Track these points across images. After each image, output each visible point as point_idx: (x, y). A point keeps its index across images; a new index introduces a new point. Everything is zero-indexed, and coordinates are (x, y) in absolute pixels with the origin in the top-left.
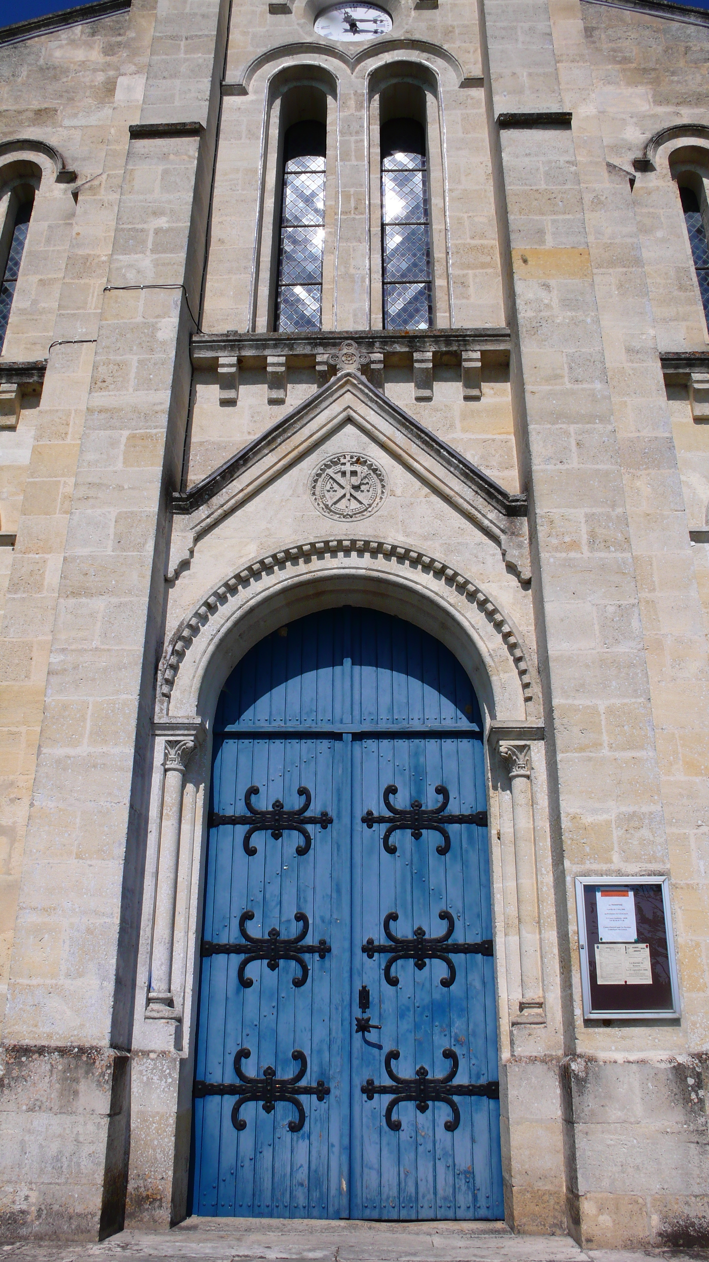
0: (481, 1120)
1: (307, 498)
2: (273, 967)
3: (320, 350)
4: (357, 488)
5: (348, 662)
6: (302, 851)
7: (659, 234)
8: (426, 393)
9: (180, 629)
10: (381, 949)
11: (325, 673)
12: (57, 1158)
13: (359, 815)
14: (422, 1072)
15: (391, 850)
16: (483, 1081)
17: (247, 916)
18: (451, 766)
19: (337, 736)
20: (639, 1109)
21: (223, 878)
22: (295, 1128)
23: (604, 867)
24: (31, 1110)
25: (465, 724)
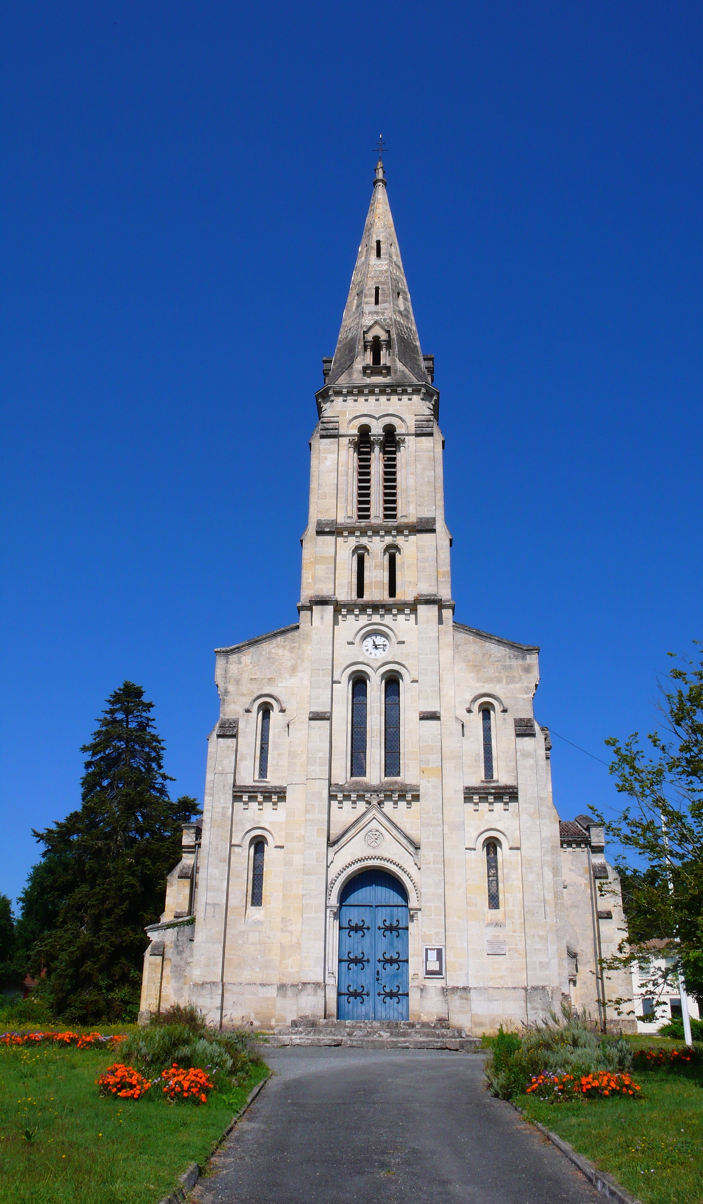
0: (405, 1002)
1: (363, 842)
2: (356, 965)
3: (366, 793)
4: (376, 839)
5: (374, 885)
6: (363, 936)
7: (472, 739)
8: (396, 806)
9: (332, 881)
10: (382, 961)
11: (368, 888)
12: (314, 1005)
13: (377, 927)
14: (391, 990)
15: (385, 936)
16: (406, 993)
17: (349, 953)
18: (400, 914)
19: (372, 906)
20: (434, 996)
21: (343, 943)
22: (362, 1003)
23: (430, 944)
24: (308, 995)
25: (404, 903)
